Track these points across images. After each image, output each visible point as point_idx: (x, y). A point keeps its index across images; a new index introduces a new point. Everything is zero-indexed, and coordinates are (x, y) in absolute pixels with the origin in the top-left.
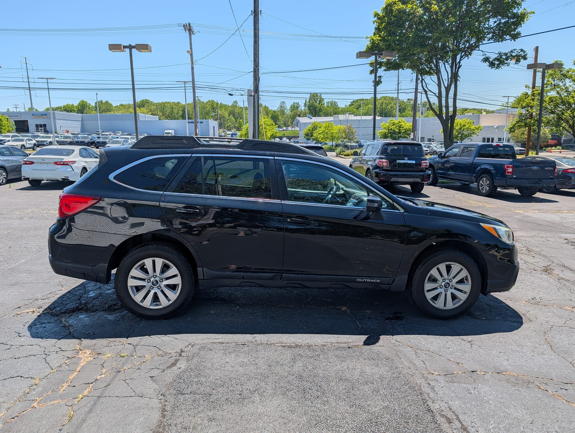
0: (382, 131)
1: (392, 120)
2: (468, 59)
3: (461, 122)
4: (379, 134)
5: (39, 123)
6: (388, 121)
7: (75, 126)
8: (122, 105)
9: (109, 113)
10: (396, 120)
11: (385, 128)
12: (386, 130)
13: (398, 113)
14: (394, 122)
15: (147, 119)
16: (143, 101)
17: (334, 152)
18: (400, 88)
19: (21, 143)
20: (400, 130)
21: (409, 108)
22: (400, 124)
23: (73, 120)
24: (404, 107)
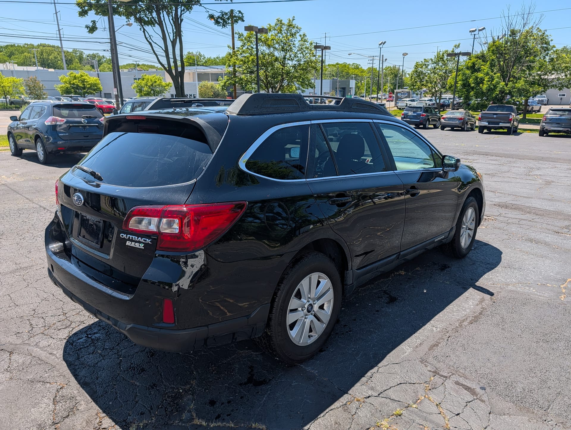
0: (63, 85)
1: (72, 73)
2: (190, 13)
3: (152, 78)
4: (59, 89)
6: (67, 74)
10: (77, 73)
11: (66, 82)
12: (67, 85)
13: (65, 65)
14: (75, 76)
17: (19, 110)
18: (62, 36)
20: (84, 85)
21: (76, 60)
22: (83, 78)
24: (70, 58)
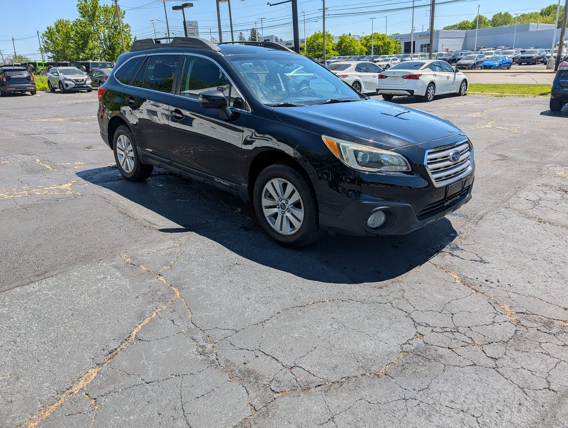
5: (424, 44)
7: (457, 43)
8: (523, 15)
9: (504, 26)
15: (539, 29)
16: (550, 7)
19: (387, 63)
23: (456, 38)
